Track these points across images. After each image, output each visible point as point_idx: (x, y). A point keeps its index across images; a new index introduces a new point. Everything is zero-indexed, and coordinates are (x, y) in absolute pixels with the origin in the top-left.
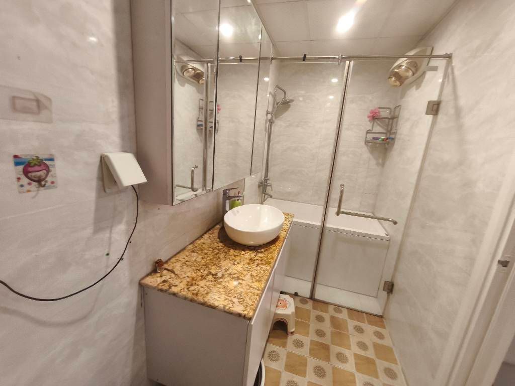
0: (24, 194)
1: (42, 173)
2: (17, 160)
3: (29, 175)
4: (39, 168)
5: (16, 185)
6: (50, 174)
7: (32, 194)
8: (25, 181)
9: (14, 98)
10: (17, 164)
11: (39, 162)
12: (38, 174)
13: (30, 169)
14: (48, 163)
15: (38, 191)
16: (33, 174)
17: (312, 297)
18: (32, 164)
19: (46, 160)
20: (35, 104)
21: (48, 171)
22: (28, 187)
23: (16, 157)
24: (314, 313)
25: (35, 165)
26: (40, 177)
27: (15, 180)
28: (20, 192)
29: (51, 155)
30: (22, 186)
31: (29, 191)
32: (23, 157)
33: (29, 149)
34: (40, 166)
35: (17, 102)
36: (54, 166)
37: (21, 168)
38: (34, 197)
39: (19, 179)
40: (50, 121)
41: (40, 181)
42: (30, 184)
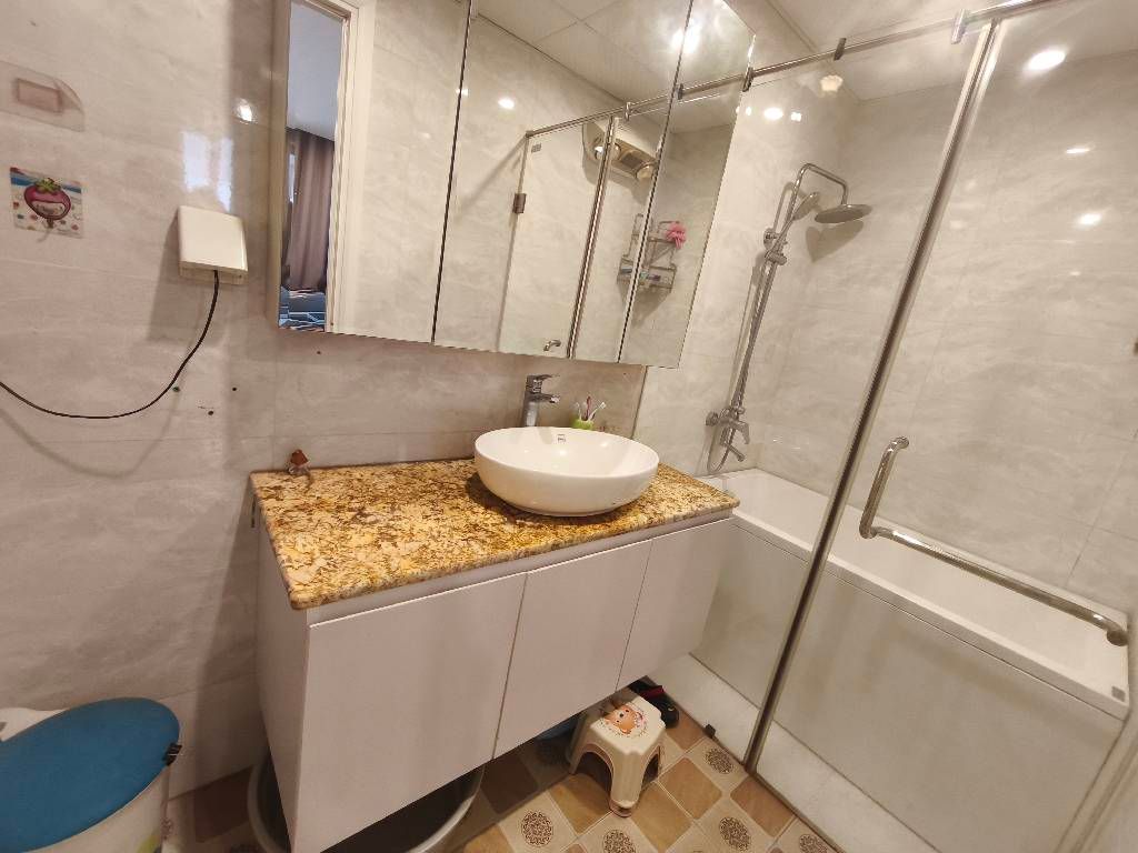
0: (21, 230)
1: (57, 207)
2: (17, 176)
3: (35, 203)
4: (54, 199)
5: (12, 213)
6: (71, 211)
7: (37, 235)
8: (26, 210)
9: (19, 81)
10: (15, 181)
11: (54, 189)
12: (50, 206)
13: (36, 195)
14: (70, 194)
15: (48, 232)
16: (41, 204)
17: (749, 764)
18: (41, 189)
19: (65, 188)
20: (54, 96)
21: (69, 207)
22: (32, 222)
23: (14, 170)
24: (726, 807)
25: (46, 191)
26: (51, 211)
27: (9, 204)
28: (17, 226)
29: (77, 183)
30: (20, 217)
31: (30, 228)
32: (27, 174)
33: (37, 165)
34: (55, 194)
35: (23, 88)
36: (80, 202)
37: (22, 189)
38: (40, 241)
39: (16, 205)
40: (80, 128)
41: (51, 219)
42: (34, 218)
